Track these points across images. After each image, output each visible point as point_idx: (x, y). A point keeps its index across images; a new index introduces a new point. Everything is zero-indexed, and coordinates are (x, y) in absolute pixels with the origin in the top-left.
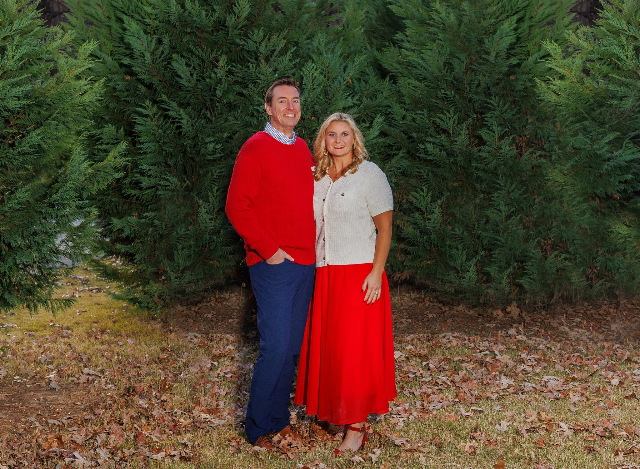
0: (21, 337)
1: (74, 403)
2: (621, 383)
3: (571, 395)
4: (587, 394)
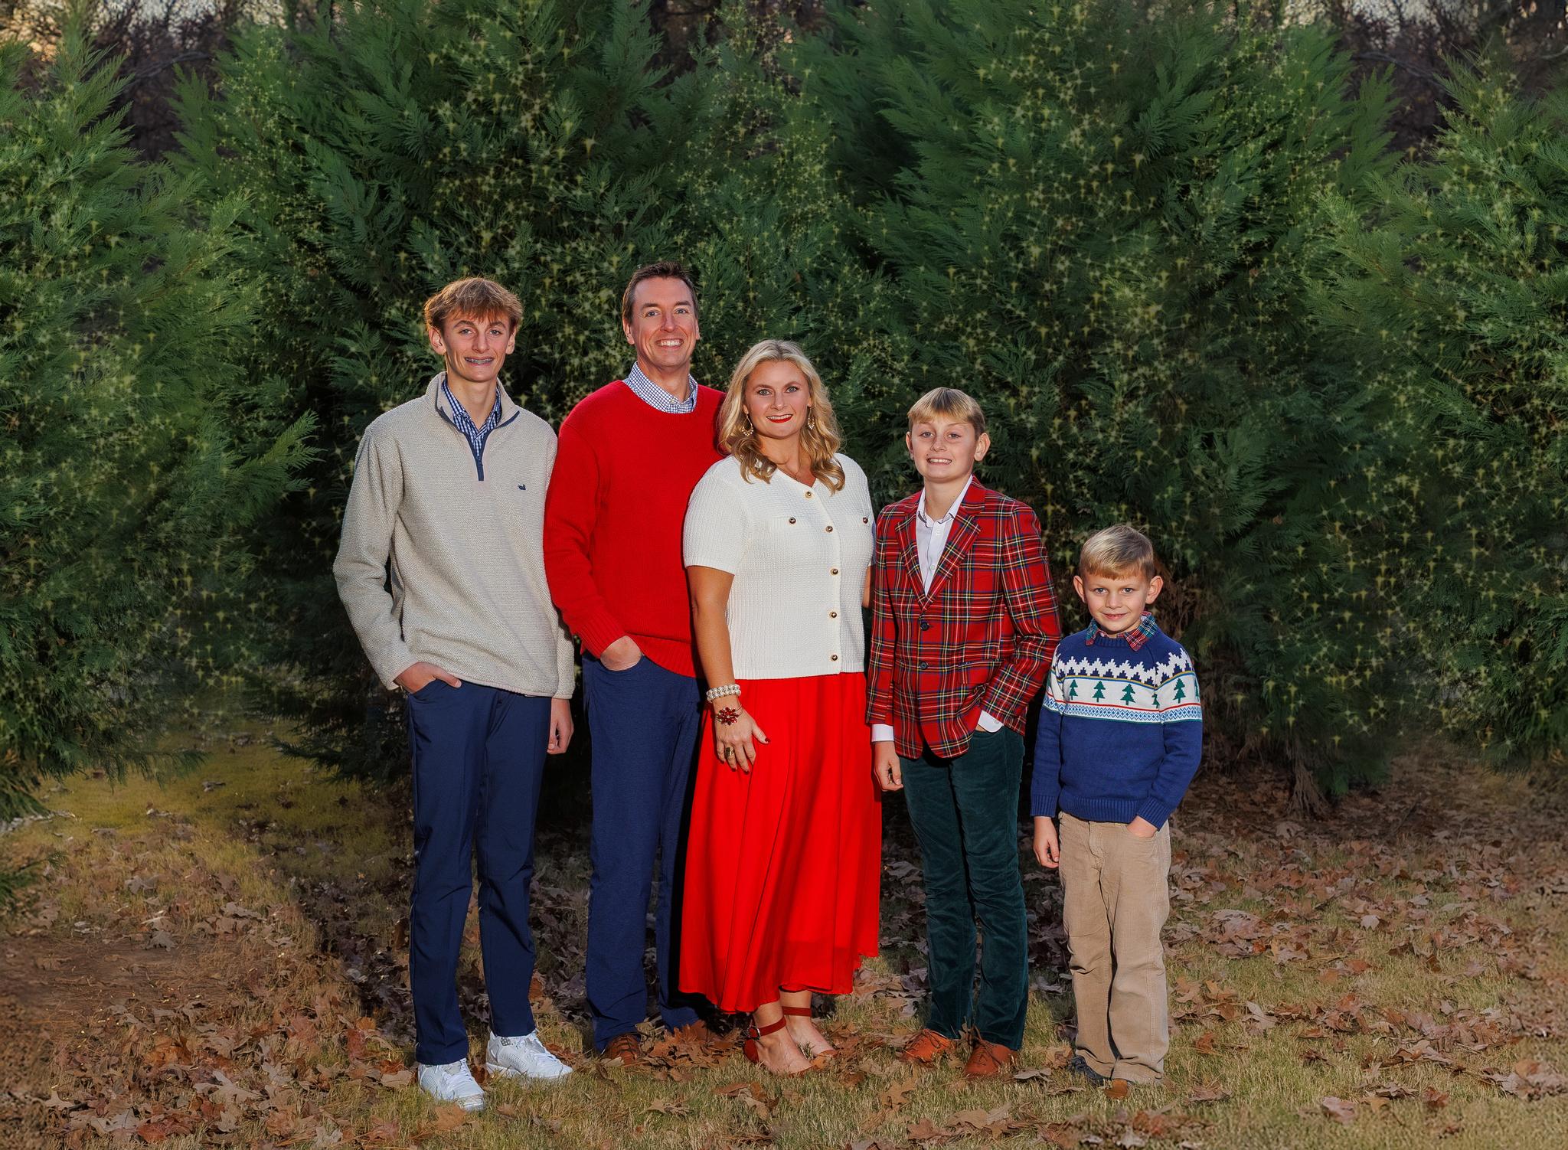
0: (86, 839)
1: (207, 976)
2: (1382, 923)
3: (1275, 949)
4: (1310, 946)
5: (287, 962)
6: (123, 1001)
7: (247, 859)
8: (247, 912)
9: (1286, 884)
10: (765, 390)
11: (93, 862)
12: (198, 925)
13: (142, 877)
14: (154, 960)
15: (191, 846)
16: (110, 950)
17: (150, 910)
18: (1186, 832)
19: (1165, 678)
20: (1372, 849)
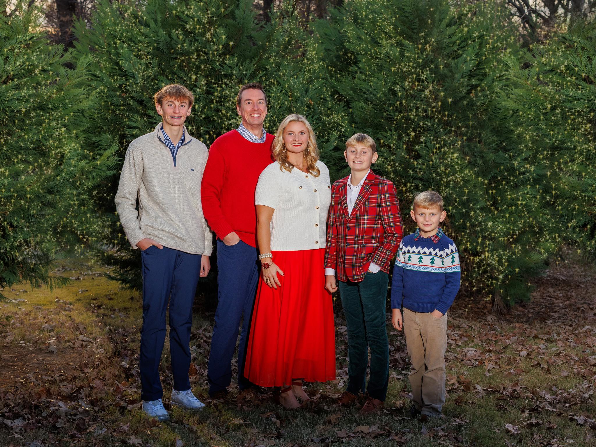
0: (30, 310)
1: (68, 364)
2: (528, 354)
3: (486, 364)
4: (500, 362)
5: (100, 359)
6: (32, 373)
7: (91, 319)
8: (88, 339)
9: (491, 339)
10: (291, 133)
11: (31, 318)
12: (68, 344)
13: (49, 324)
14: (48, 357)
15: (70, 313)
16: (32, 353)
17: (50, 337)
18: (453, 318)
19: (447, 254)
20: (523, 326)
